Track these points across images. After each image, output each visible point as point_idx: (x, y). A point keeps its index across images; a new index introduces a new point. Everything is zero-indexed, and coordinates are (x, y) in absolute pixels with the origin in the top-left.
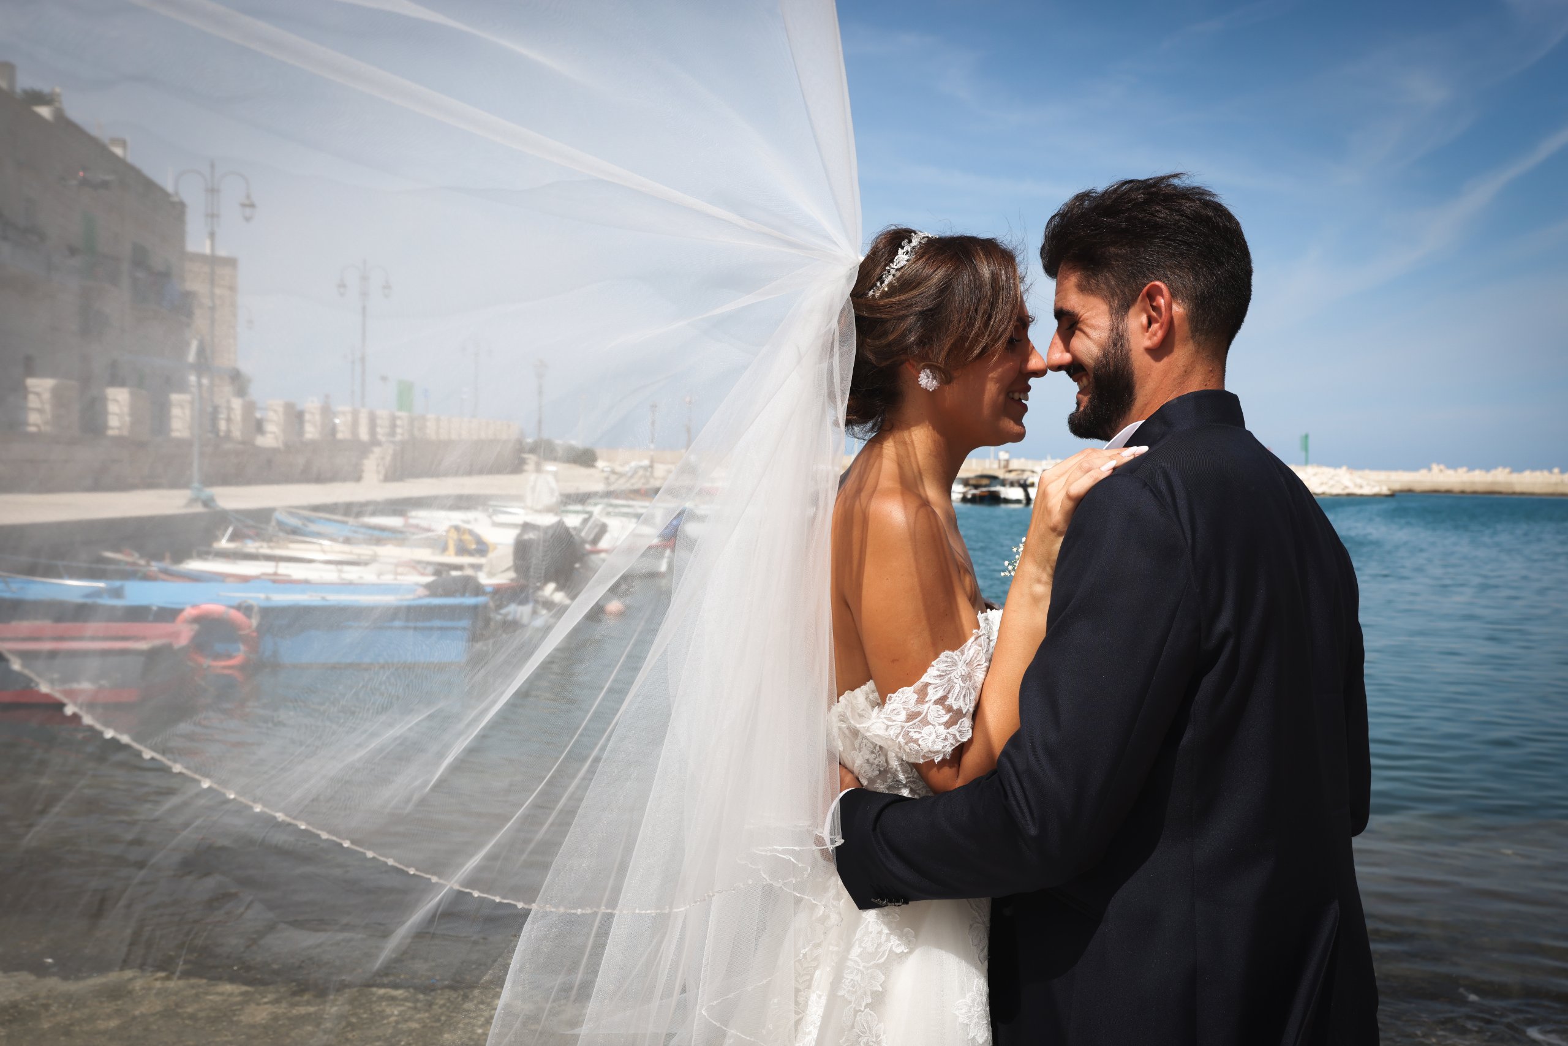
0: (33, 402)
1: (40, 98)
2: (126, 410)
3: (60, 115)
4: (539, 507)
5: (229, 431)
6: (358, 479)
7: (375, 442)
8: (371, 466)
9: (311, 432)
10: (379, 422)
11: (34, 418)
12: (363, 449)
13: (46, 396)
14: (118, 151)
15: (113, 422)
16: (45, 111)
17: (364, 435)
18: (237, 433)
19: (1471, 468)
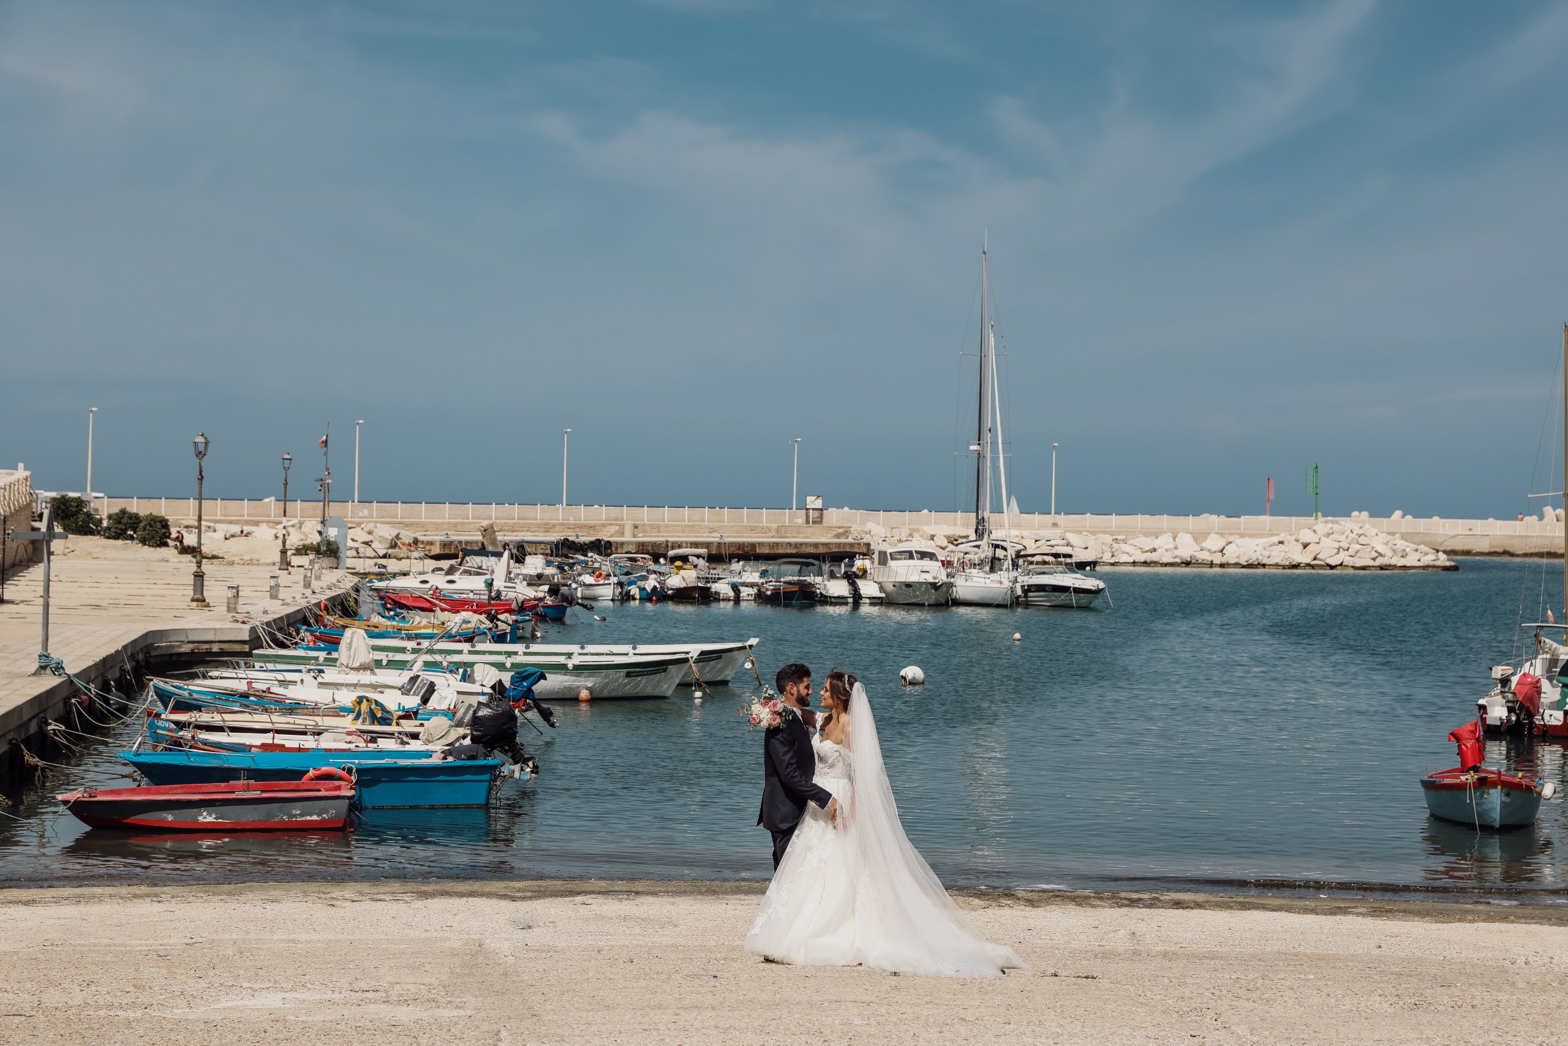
4: (356, 665)
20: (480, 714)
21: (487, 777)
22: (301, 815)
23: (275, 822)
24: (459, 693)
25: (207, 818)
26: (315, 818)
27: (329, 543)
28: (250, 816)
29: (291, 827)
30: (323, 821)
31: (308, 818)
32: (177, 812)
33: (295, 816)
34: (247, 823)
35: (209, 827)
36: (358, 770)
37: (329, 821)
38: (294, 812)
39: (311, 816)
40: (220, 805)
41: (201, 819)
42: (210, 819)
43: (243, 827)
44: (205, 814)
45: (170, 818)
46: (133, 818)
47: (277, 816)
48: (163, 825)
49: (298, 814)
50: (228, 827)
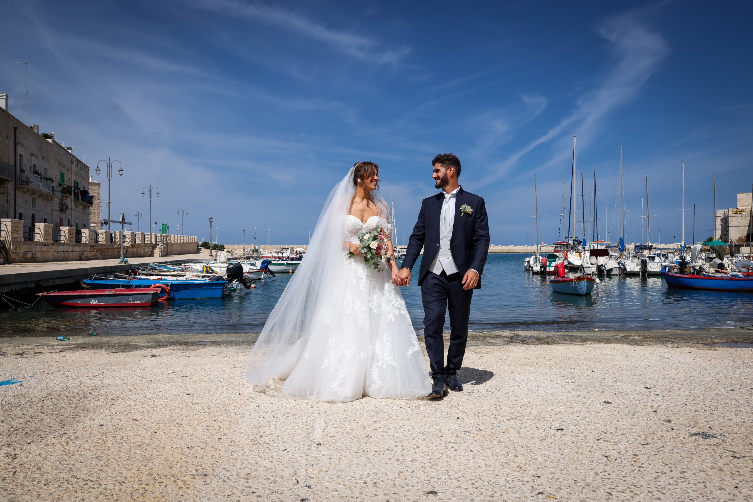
0: (62, 233)
1: (47, 136)
2: (88, 235)
3: (54, 141)
5: (115, 241)
6: (153, 256)
7: (157, 244)
8: (157, 251)
9: (138, 241)
10: (157, 237)
11: (62, 238)
12: (154, 246)
13: (66, 232)
14: (70, 151)
15: (83, 239)
16: (50, 140)
17: (154, 242)
18: (117, 242)
19: (502, 246)
20: (229, 267)
21: (221, 287)
22: (133, 301)
23: (122, 304)
24: (249, 269)
25: (94, 302)
26: (138, 302)
27: (256, 249)
28: (111, 301)
29: (129, 306)
30: (142, 303)
31: (136, 302)
32: (82, 300)
33: (130, 301)
34: (110, 304)
35: (95, 306)
36: (171, 285)
37: (145, 303)
38: (130, 300)
39: (137, 301)
40: (99, 297)
41: (91, 302)
42: (95, 303)
43: (109, 306)
44: (93, 300)
45: (79, 302)
46: (65, 302)
47: (123, 301)
48: (77, 305)
49: (131, 301)
50: (103, 306)
